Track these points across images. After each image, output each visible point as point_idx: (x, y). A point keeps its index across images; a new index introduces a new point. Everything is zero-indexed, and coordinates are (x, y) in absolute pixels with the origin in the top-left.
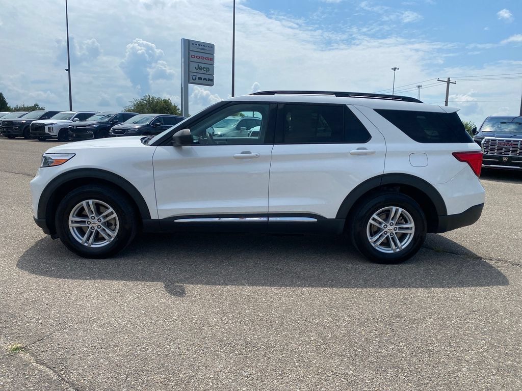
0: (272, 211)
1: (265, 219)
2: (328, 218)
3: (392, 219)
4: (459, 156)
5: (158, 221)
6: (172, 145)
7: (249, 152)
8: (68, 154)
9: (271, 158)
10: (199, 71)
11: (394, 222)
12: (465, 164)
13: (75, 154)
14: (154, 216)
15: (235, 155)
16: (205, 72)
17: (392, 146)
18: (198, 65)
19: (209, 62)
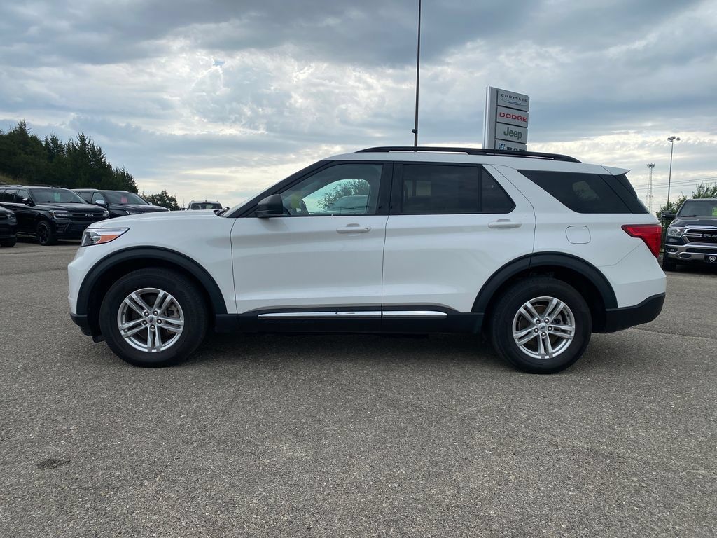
0: (386, 301)
1: (378, 313)
2: (461, 311)
3: (549, 315)
4: (631, 230)
5: (237, 317)
6: (256, 217)
7: (357, 225)
8: (119, 229)
9: (385, 233)
10: (508, 137)
11: (550, 319)
12: (640, 241)
13: (129, 229)
14: (231, 310)
15: (338, 229)
16: (516, 139)
17: (543, 218)
18: (508, 128)
19: (521, 123)
